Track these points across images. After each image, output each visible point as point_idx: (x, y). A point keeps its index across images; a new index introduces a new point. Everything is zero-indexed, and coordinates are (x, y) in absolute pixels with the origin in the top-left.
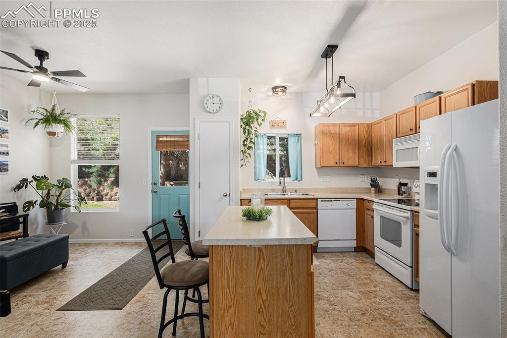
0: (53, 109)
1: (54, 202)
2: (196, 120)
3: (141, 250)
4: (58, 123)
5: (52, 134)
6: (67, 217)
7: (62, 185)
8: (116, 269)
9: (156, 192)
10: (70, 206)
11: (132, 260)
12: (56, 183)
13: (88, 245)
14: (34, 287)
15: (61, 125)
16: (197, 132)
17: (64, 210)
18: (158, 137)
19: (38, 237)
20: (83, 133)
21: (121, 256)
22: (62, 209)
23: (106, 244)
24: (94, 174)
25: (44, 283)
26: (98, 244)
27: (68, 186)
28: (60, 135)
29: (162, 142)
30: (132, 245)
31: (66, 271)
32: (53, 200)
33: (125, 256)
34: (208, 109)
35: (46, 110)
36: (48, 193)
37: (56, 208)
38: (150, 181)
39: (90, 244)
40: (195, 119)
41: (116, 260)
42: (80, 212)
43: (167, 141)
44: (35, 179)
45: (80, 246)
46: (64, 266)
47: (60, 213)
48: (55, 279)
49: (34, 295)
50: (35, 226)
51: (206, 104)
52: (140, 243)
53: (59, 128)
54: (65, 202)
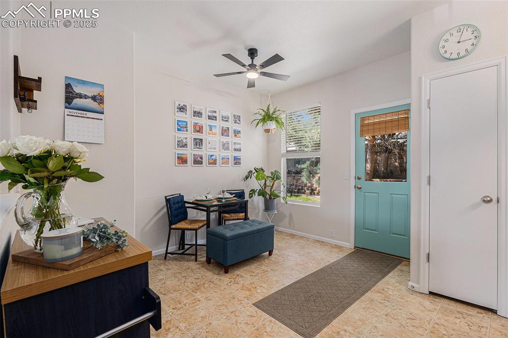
0: (268, 109)
1: (269, 192)
2: (423, 78)
3: (341, 255)
4: (271, 120)
5: (267, 131)
6: (279, 206)
7: (274, 177)
8: (312, 274)
9: (360, 188)
10: (279, 197)
11: (330, 267)
12: (270, 175)
13: (293, 236)
14: (246, 268)
15: (274, 122)
16: (425, 98)
17: (276, 200)
18: (363, 119)
19: (253, 222)
20: (296, 131)
21: (319, 258)
22: (275, 199)
23: (308, 239)
24: (305, 170)
25: (253, 267)
26: (301, 237)
27: (278, 178)
28: (273, 132)
29: (368, 125)
30: (332, 247)
31: (271, 260)
32: (268, 190)
33: (322, 259)
34: (447, 55)
35: (264, 111)
36: (265, 184)
37: (270, 198)
38: (353, 174)
39: (294, 235)
40: (420, 78)
41: (314, 262)
42: (287, 203)
43: (374, 124)
44: (257, 171)
45: (287, 235)
46: (270, 254)
47: (273, 202)
48: (261, 265)
49: (243, 277)
50: (258, 211)
51: (444, 47)
52: (341, 247)
53: (272, 125)
54: (276, 192)
